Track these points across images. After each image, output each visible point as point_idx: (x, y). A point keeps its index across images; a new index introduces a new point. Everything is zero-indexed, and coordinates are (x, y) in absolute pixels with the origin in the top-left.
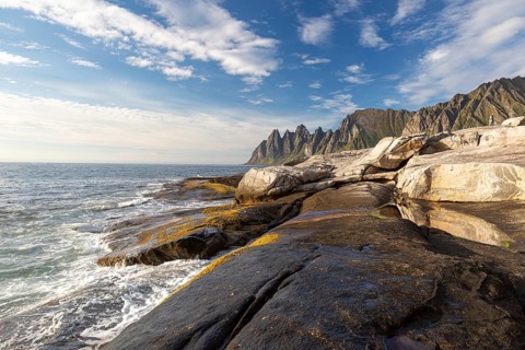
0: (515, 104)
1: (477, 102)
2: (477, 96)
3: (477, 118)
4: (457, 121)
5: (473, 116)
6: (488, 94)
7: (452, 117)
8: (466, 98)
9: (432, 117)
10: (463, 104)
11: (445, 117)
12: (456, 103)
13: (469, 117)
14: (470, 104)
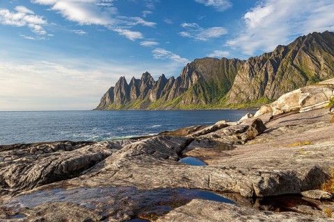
0: (325, 54)
1: (295, 53)
2: (295, 48)
3: (295, 66)
4: (279, 69)
5: (292, 64)
6: (303, 45)
7: (275, 65)
8: (287, 49)
9: (259, 65)
10: (284, 54)
11: (270, 65)
12: (278, 53)
13: (289, 65)
14: (289, 54)
